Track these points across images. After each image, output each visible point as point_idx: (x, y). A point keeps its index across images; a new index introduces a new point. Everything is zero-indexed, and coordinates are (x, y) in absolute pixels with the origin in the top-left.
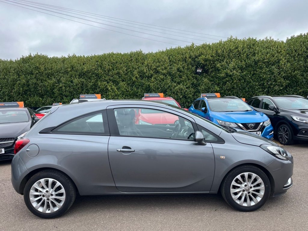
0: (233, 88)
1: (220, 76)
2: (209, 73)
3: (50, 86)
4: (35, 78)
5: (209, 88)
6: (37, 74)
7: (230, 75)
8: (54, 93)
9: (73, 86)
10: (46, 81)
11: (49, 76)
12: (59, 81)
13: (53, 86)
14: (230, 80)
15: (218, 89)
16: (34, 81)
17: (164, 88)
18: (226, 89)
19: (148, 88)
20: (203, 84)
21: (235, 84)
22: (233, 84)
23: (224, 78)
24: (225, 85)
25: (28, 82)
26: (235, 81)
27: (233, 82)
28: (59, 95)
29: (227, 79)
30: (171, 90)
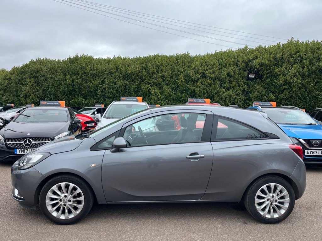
0: (291, 97)
1: (276, 83)
2: (263, 79)
3: (94, 87)
4: (80, 78)
5: (262, 96)
6: (82, 74)
7: (290, 82)
8: (97, 94)
9: (115, 88)
10: (90, 81)
11: (94, 76)
12: (103, 82)
13: (97, 87)
14: (288, 88)
15: (274, 97)
16: (79, 81)
17: (211, 93)
18: (283, 98)
19: (193, 93)
20: (255, 91)
21: (294, 93)
22: (291, 92)
23: (281, 85)
24: (281, 94)
25: (73, 82)
26: (294, 90)
27: (291, 91)
28: (102, 97)
29: (285, 86)
30: (219, 96)
